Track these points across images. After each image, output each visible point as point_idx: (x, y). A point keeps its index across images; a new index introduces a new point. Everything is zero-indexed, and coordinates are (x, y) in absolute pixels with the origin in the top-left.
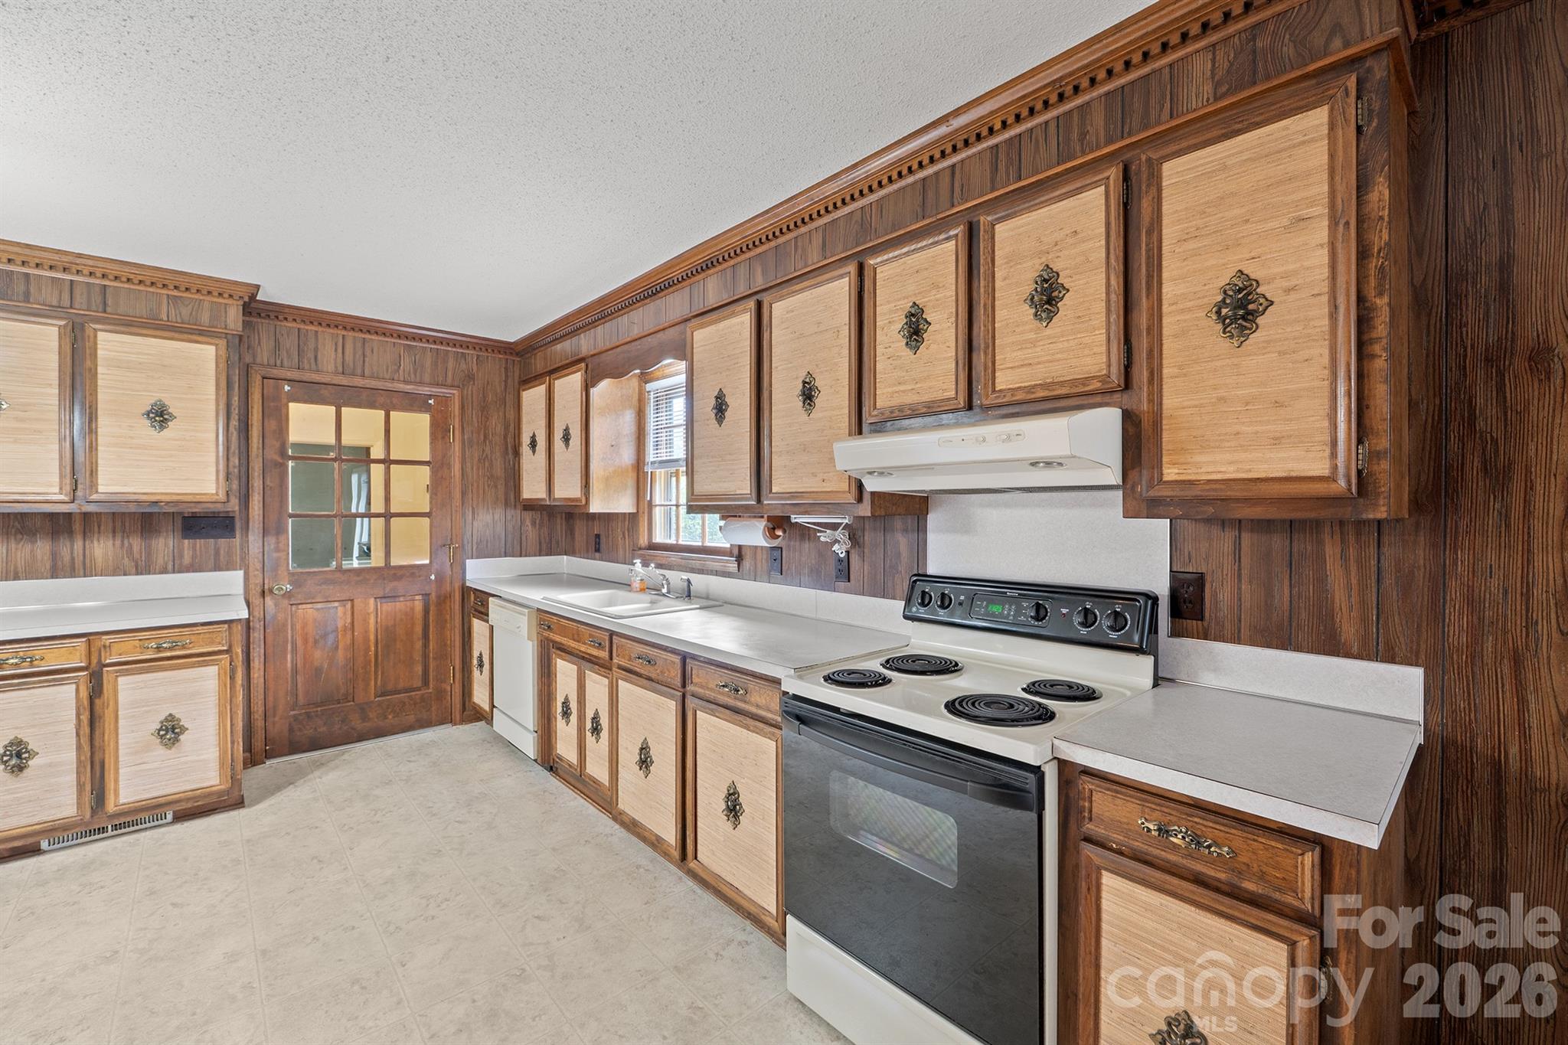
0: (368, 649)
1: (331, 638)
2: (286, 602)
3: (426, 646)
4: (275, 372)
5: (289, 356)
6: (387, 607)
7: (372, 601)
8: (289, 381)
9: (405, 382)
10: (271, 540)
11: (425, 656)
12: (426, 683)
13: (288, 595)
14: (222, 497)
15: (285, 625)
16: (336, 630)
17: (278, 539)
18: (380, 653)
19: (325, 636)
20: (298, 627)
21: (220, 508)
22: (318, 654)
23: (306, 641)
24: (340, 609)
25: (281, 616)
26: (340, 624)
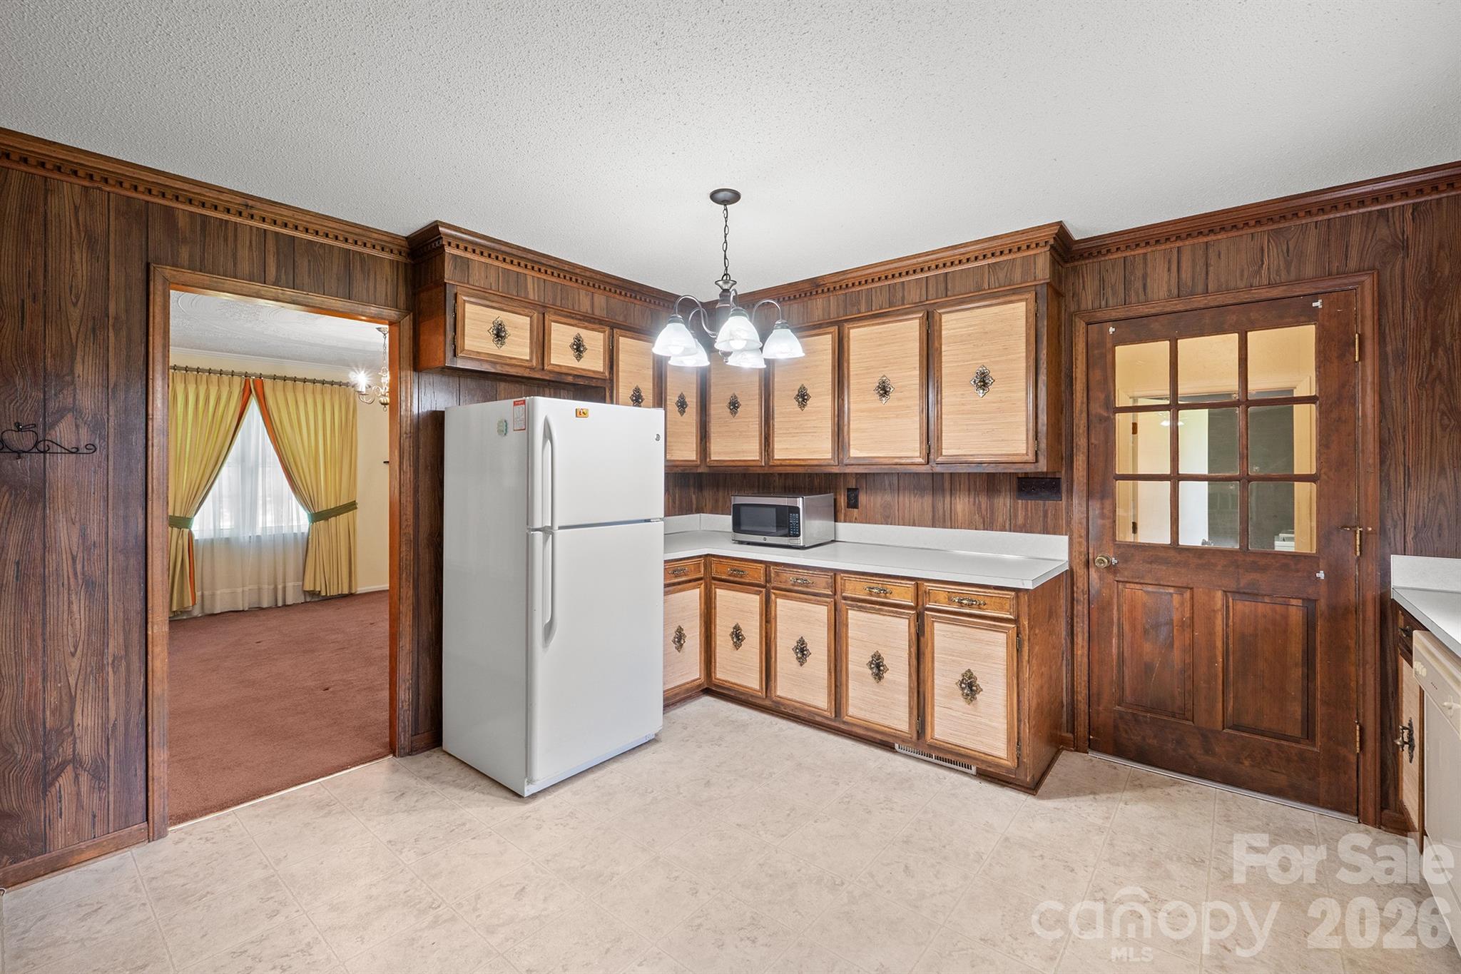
0: (1212, 660)
1: (1164, 631)
2: (1110, 578)
3: (1309, 676)
4: (1100, 315)
5: (1115, 293)
6: (1242, 607)
7: (1219, 594)
8: (1114, 321)
9: (1271, 285)
10: (1095, 506)
11: (1308, 693)
12: (1309, 735)
13: (1111, 568)
14: (1031, 457)
15: (1110, 604)
16: (1171, 623)
17: (1102, 504)
18: (1231, 668)
19: (1156, 626)
20: (1125, 608)
21: (1030, 469)
22: (1148, 647)
23: (1133, 628)
24: (1176, 598)
25: (1105, 592)
26: (1176, 616)
